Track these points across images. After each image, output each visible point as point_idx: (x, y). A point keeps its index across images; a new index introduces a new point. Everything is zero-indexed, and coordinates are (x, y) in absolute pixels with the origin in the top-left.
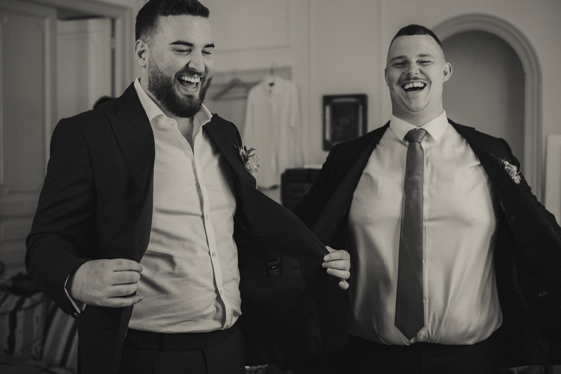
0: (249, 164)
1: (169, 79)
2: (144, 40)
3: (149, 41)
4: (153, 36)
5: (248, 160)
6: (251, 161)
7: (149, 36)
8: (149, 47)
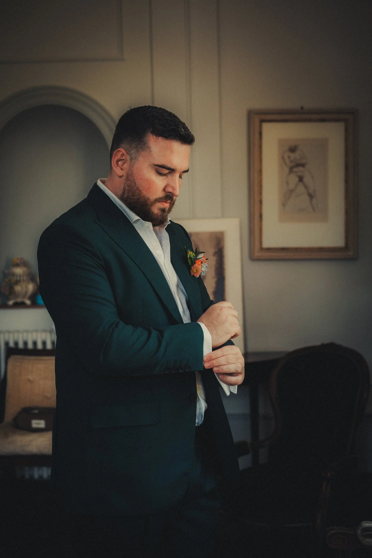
0: (196, 267)
1: (147, 199)
2: (127, 151)
3: (133, 154)
4: (139, 151)
5: (195, 263)
6: (198, 264)
7: (134, 149)
8: (131, 160)
